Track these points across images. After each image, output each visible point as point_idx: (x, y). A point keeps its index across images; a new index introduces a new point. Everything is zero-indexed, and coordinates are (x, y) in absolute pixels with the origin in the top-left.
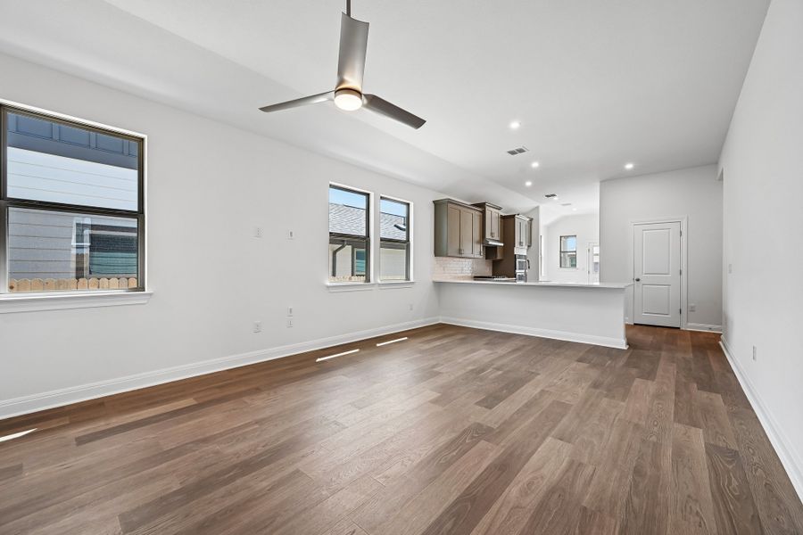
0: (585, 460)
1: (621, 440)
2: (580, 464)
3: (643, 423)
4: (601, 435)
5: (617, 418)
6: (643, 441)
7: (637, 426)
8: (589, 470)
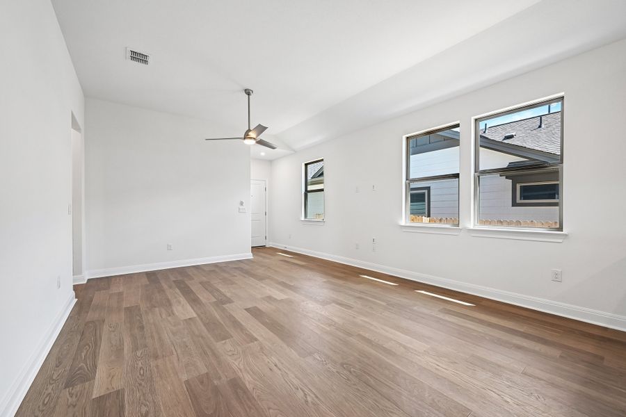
0: (169, 318)
1: (160, 338)
2: (170, 315)
3: (153, 363)
4: (174, 334)
5: (175, 353)
6: (146, 346)
7: (156, 357)
8: (164, 316)
